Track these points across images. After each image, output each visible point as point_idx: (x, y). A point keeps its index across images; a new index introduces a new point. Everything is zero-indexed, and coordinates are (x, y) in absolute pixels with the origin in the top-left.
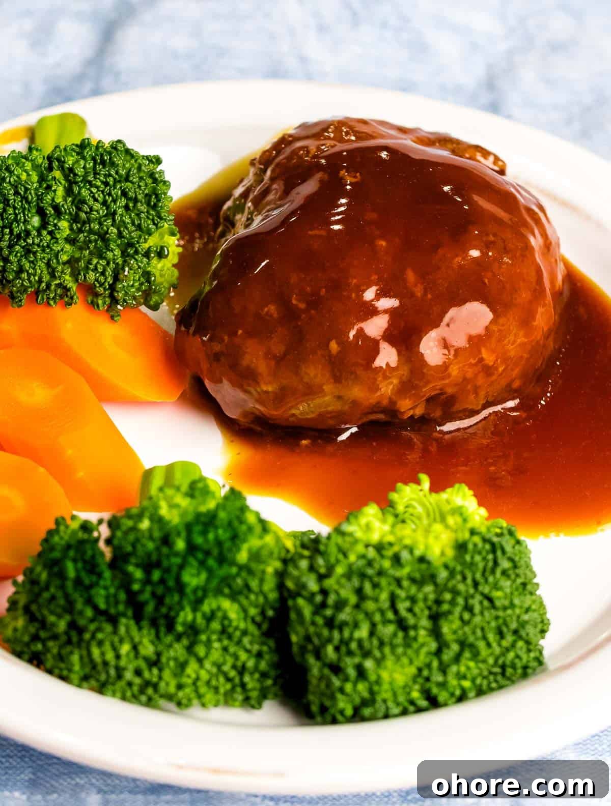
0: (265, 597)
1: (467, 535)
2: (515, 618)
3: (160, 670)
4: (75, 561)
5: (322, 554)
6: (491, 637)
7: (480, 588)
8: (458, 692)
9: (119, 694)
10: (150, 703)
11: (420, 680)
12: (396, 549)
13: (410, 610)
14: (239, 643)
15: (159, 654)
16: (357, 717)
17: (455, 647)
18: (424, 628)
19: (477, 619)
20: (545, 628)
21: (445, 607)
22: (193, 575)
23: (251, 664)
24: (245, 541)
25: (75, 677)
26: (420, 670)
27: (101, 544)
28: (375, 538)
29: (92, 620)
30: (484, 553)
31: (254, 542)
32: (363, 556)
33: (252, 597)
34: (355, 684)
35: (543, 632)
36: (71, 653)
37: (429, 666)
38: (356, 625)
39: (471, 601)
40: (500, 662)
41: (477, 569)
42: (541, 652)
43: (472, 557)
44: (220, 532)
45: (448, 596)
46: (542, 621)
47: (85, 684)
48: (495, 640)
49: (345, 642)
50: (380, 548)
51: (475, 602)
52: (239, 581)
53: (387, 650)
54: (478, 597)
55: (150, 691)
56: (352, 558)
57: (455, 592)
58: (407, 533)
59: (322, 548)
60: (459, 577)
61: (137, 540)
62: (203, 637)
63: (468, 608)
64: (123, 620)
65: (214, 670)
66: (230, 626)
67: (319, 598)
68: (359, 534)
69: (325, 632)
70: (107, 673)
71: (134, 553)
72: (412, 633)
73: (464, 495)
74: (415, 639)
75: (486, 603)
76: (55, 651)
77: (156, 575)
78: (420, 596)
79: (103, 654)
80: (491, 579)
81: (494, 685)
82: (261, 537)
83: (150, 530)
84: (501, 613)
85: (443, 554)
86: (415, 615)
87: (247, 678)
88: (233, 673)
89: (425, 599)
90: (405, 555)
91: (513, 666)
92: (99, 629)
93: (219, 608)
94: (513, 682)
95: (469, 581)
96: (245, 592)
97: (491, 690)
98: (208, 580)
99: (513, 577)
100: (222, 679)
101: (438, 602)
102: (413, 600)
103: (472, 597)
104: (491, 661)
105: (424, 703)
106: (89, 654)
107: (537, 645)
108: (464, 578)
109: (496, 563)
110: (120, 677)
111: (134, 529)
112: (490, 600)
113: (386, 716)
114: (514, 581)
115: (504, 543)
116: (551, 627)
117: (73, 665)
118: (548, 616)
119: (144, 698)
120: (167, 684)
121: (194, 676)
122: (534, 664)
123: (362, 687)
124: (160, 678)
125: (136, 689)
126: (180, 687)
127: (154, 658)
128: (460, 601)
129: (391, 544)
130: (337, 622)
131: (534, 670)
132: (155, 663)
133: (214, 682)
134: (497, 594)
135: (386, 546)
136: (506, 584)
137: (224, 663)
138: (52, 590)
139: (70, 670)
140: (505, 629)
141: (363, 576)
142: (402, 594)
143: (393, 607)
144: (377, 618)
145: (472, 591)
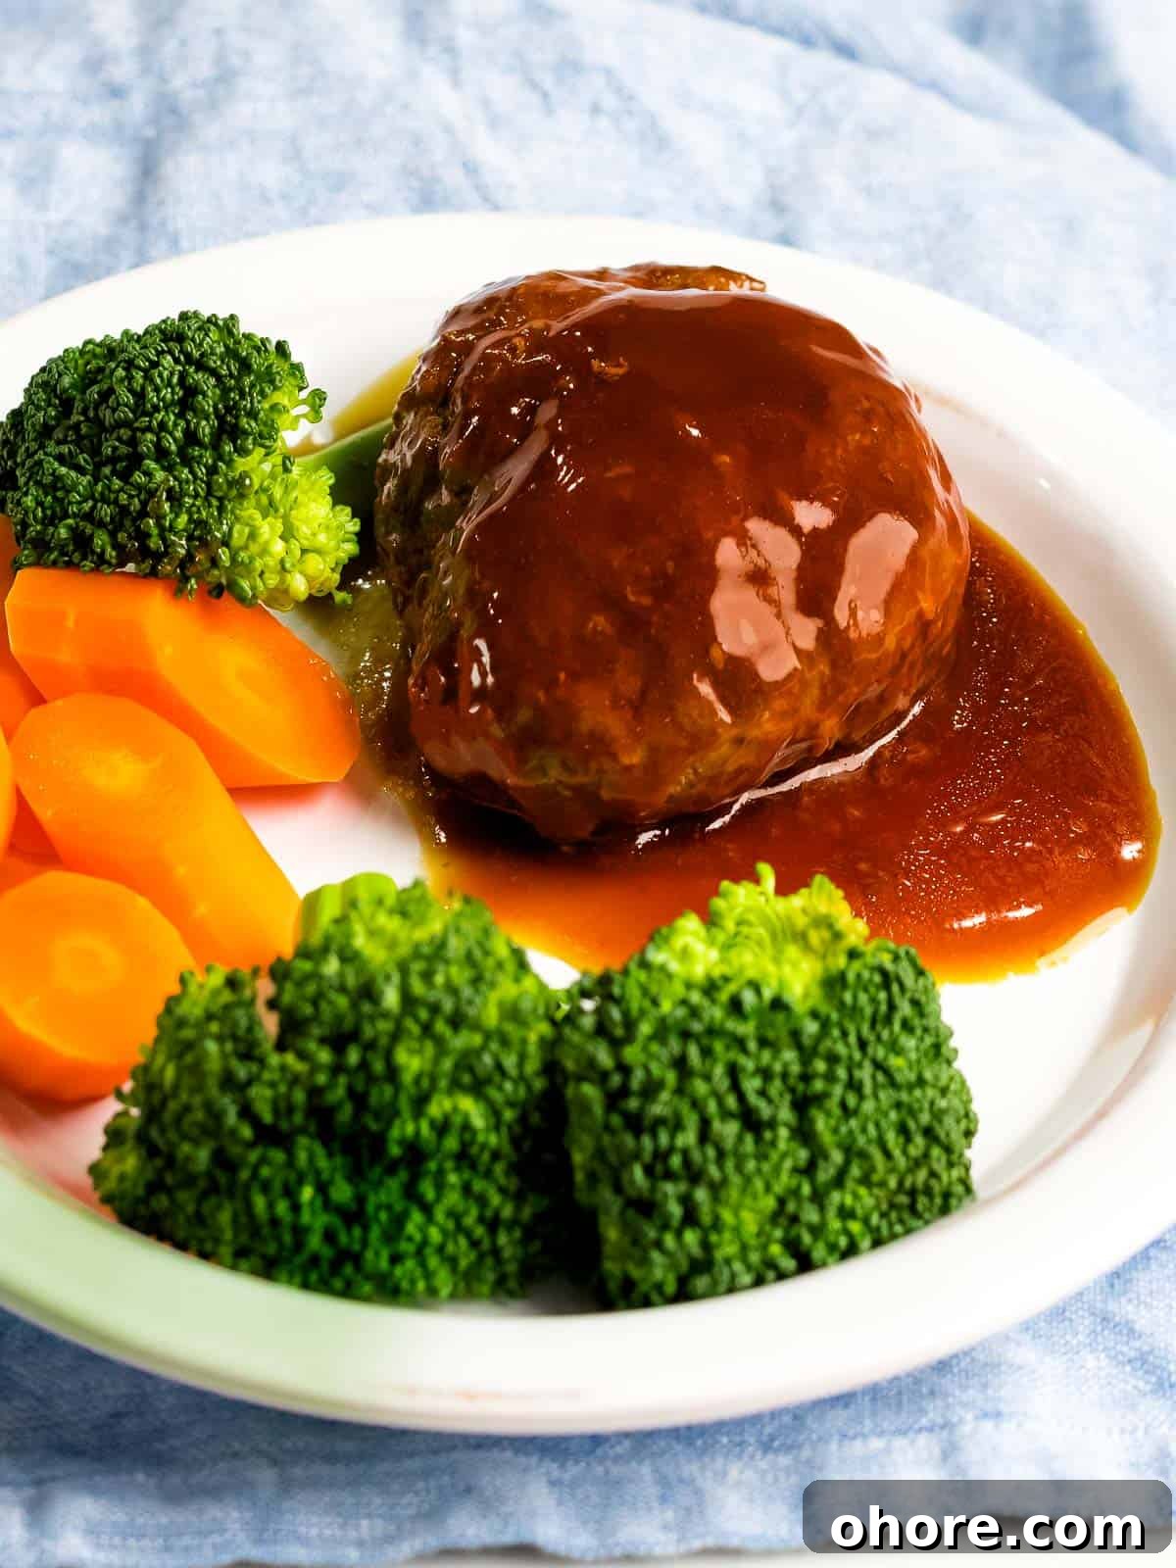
0: (529, 1088)
1: (841, 961)
2: (926, 1106)
3: (366, 1228)
4: (220, 1039)
5: (617, 1001)
6: (892, 1138)
7: (870, 1050)
8: (843, 1242)
9: (298, 1279)
10: (348, 1292)
11: (783, 1221)
12: (732, 988)
13: (762, 1093)
14: (488, 1174)
15: (361, 1200)
16: (683, 1294)
17: (837, 1157)
18: (786, 1125)
19: (868, 1106)
20: (972, 1126)
21: (819, 1085)
22: (411, 1052)
23: (507, 1212)
24: (493, 985)
25: (226, 1251)
26: (782, 1202)
27: (261, 1008)
28: (699, 972)
29: (251, 1145)
30: (872, 990)
31: (506, 989)
32: (684, 1002)
33: (508, 1086)
34: (679, 1234)
35: (969, 1134)
36: (219, 1207)
37: (795, 1192)
38: (677, 1126)
39: (857, 1074)
40: (908, 1183)
41: (863, 1018)
42: (967, 1169)
43: (855, 997)
44: (454, 970)
45: (820, 1066)
46: (967, 1115)
47: (244, 1264)
48: (897, 1143)
49: (661, 1156)
50: (710, 988)
51: (865, 1074)
52: (487, 1059)
53: (730, 1165)
54: (868, 1068)
55: (348, 1269)
56: (666, 1006)
57: (832, 1059)
58: (750, 962)
59: (616, 990)
60: (836, 1033)
61: (320, 995)
62: (432, 1166)
63: (854, 1085)
64: (303, 1141)
65: (450, 1225)
66: (473, 1142)
67: (616, 1080)
68: (674, 966)
69: (629, 1141)
70: (279, 1240)
71: (316, 1017)
72: (768, 1135)
73: (830, 898)
74: (773, 1144)
75: (880, 1077)
76: (191, 1208)
77: (353, 1056)
78: (778, 1067)
79: (271, 1206)
80: (885, 1035)
81: (898, 1228)
82: (517, 980)
83: (341, 975)
84: (904, 1096)
85: (806, 995)
86: (770, 1101)
87: (503, 1239)
88: (479, 1231)
89: (785, 1076)
90: (749, 998)
91: (928, 1191)
92: (263, 1160)
93: (455, 1109)
94: (927, 1223)
95: (852, 1039)
96: (497, 1078)
97: (894, 1237)
98: (437, 1060)
99: (919, 1032)
100: (463, 1242)
101: (806, 1078)
102: (766, 1074)
103: (860, 1066)
104: (893, 1183)
105: (788, 1263)
106: (249, 1206)
107: (961, 1155)
108: (845, 1034)
109: (892, 1007)
110: (299, 1245)
111: (315, 975)
112: (887, 1072)
113: (732, 1290)
114: (922, 1039)
115: (902, 974)
116: (980, 1127)
117: (221, 1230)
118: (975, 1107)
119: (338, 1284)
120: (377, 1254)
121: (418, 1237)
122: (959, 1189)
123: (691, 1237)
124: (365, 1243)
125: (325, 1267)
126: (396, 1259)
127: (354, 1206)
128: (841, 1073)
129: (726, 979)
130: (647, 1122)
131: (960, 1200)
132: (354, 1216)
133: (450, 1248)
134: (896, 1062)
135: (720, 983)
136: (909, 1043)
137: (466, 1212)
138: (184, 1096)
139: (217, 1241)
140: (912, 1125)
141: (686, 1035)
142: (749, 1065)
143: (736, 1087)
144: (712, 1107)
145: (857, 1055)
